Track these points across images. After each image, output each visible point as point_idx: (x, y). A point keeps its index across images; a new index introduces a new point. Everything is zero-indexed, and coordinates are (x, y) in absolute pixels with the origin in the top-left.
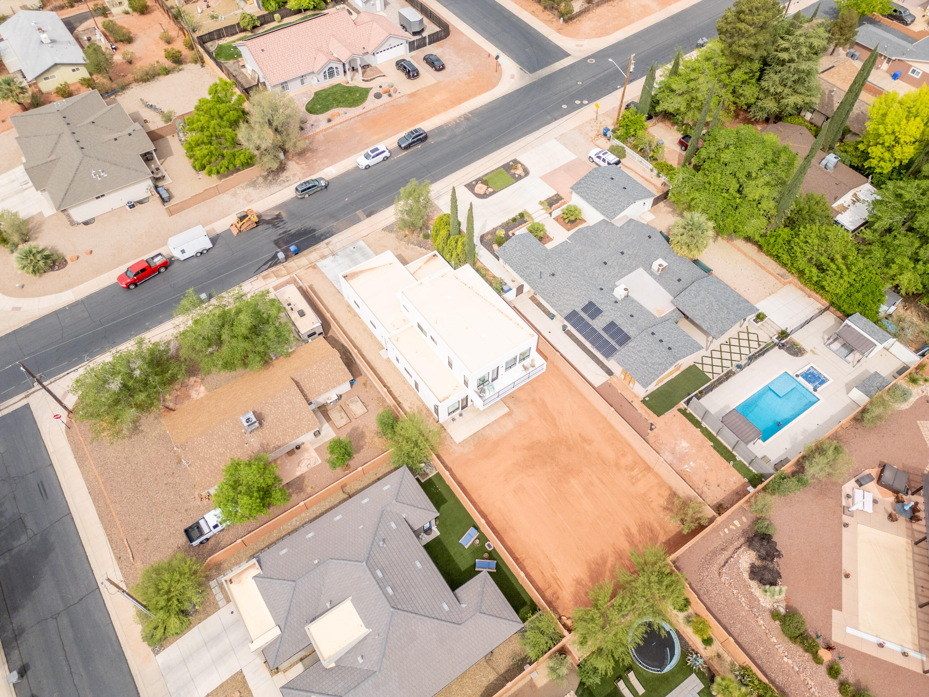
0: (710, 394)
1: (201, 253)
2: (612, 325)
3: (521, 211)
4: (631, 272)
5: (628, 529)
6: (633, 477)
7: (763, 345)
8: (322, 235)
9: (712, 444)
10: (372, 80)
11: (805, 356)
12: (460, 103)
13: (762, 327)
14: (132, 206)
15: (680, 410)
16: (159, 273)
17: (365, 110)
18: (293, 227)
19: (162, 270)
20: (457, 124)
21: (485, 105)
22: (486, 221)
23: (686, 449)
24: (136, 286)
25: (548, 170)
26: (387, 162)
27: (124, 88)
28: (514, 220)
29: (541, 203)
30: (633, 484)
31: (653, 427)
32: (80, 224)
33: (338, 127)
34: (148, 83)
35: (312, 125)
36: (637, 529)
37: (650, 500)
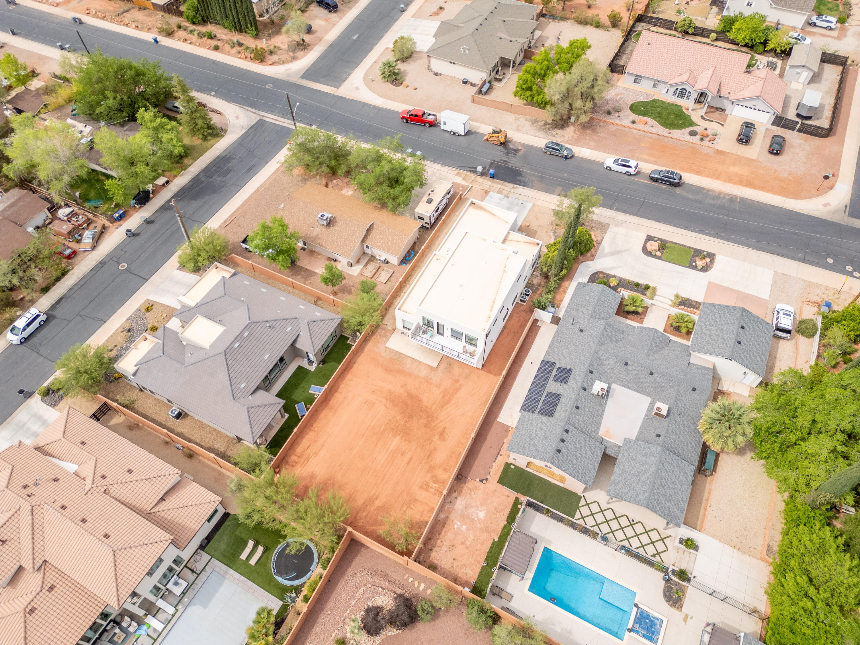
0: (553, 522)
1: (454, 134)
2: (558, 397)
3: (651, 285)
4: (637, 392)
5: (377, 498)
6: (427, 484)
7: (657, 559)
8: (520, 181)
9: (496, 540)
10: (709, 120)
11: (673, 610)
12: (746, 186)
13: (681, 552)
14: (465, 83)
15: (517, 499)
16: (424, 125)
17: (668, 135)
18: (514, 162)
19: (427, 125)
20: (718, 196)
21: (764, 204)
22: (620, 267)
23: (477, 517)
24: (407, 122)
25: (725, 284)
26: (626, 177)
27: (563, 19)
28: (637, 285)
29: (677, 296)
30: (421, 487)
31: (484, 481)
32: (432, 71)
33: (634, 131)
34: (579, 25)
35: (619, 117)
36: (380, 505)
37: (413, 506)
